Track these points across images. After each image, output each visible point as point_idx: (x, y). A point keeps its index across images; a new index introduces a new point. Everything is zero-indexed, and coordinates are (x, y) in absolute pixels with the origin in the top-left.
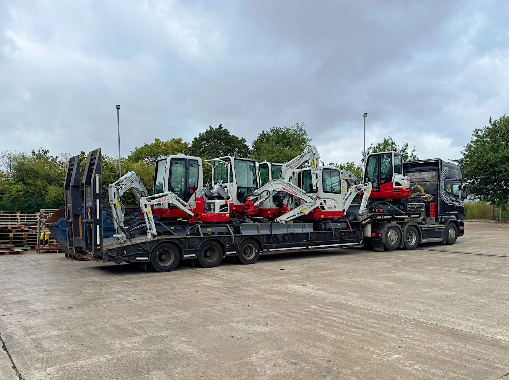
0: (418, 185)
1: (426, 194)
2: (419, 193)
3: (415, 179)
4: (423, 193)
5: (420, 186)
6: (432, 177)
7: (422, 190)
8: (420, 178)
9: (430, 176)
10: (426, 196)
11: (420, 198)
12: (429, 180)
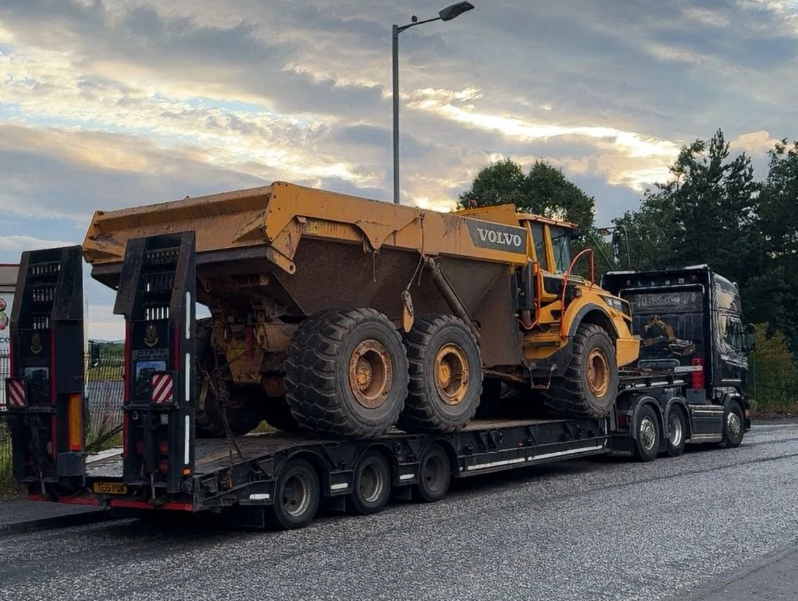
0: (660, 322)
1: (679, 341)
2: (662, 337)
3: (651, 307)
4: (671, 338)
5: (663, 323)
6: (690, 302)
7: (669, 330)
8: (663, 306)
9: (685, 302)
10: (679, 345)
11: (666, 349)
12: (685, 309)
